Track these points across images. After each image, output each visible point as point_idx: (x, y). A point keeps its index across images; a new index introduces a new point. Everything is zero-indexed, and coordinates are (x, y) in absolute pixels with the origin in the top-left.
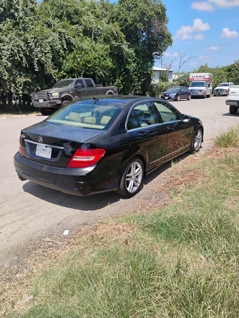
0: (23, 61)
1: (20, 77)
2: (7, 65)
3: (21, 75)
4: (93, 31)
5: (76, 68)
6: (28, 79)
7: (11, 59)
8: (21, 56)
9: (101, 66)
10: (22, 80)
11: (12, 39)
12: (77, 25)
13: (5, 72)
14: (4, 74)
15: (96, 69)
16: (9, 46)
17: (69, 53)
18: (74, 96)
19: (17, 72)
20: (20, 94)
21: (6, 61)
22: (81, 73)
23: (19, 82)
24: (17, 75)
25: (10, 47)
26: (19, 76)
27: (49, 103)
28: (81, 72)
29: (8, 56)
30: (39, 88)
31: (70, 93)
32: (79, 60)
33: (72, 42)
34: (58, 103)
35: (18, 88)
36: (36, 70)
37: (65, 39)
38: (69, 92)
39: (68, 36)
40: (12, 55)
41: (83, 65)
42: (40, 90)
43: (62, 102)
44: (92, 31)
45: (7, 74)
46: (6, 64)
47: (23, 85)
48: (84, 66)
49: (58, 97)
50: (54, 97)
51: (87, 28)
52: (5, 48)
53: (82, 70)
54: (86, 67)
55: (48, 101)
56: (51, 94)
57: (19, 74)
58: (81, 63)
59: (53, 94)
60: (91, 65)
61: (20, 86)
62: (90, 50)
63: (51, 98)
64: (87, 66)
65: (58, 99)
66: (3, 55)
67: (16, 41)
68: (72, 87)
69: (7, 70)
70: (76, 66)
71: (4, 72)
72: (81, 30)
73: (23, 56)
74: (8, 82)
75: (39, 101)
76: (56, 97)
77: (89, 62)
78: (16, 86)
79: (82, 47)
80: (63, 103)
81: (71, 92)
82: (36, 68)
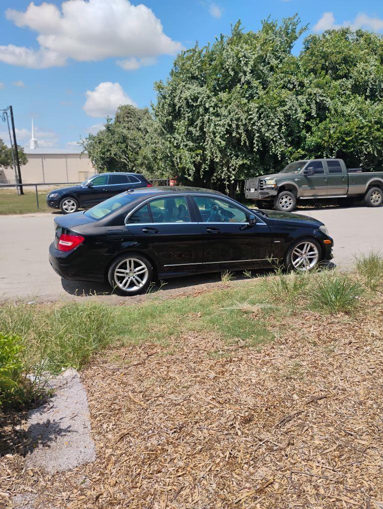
0: (242, 138)
1: (236, 159)
2: (221, 144)
3: (237, 156)
4: (370, 85)
5: (326, 143)
6: (245, 161)
7: (226, 136)
8: (240, 131)
9: (371, 139)
10: (237, 162)
11: (232, 112)
12: (344, 79)
13: (218, 153)
14: (216, 155)
15: (363, 143)
16: (225, 121)
17: (319, 123)
18: (300, 186)
19: (233, 152)
20: (231, 181)
21: (220, 140)
22: (334, 151)
23: (233, 165)
24: (232, 156)
25: (228, 121)
26: (234, 158)
27: (261, 193)
28: (333, 149)
29: (222, 133)
30: (261, 172)
31: (295, 182)
32: (332, 132)
33: (327, 106)
34: (270, 194)
35: (231, 173)
36: (255, 149)
37: (316, 103)
38: (293, 180)
39: (322, 98)
40: (228, 131)
41: (338, 139)
42: (263, 175)
43: (278, 194)
44: (368, 85)
45: (219, 155)
46: (219, 143)
47: (238, 168)
48: (340, 140)
49: (273, 186)
50: (269, 186)
51: (358, 81)
52: (221, 123)
53: (337, 146)
54: (342, 142)
55: (260, 191)
56: (265, 181)
57: (234, 155)
58: (335, 136)
59: (268, 182)
60: (350, 138)
61: (234, 170)
62: (355, 116)
63: (264, 187)
64: (343, 140)
65: (272, 188)
66: (217, 132)
67: (237, 113)
68: (300, 172)
69: (220, 151)
70: (325, 142)
71: (216, 153)
72: (350, 86)
73: (242, 131)
74: (220, 165)
75: (250, 190)
76: (270, 186)
77: (348, 134)
78: (228, 170)
79: (343, 111)
80: (281, 194)
81: (296, 180)
82: (254, 147)
